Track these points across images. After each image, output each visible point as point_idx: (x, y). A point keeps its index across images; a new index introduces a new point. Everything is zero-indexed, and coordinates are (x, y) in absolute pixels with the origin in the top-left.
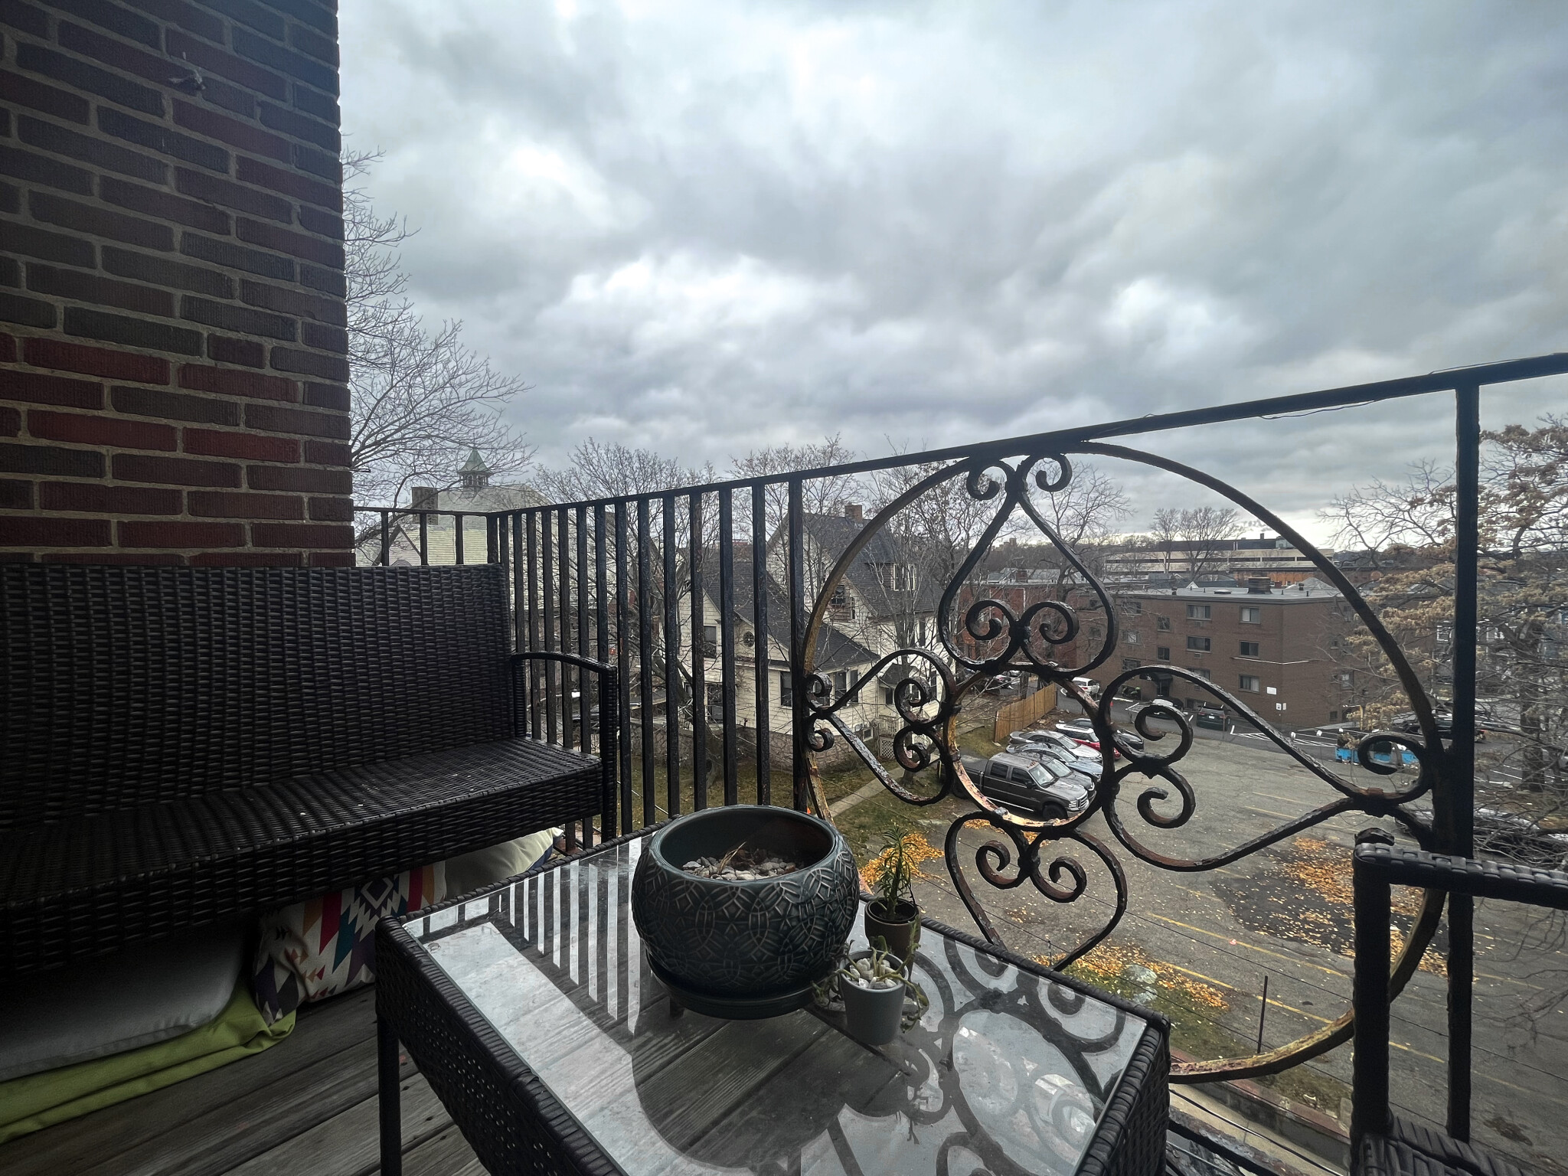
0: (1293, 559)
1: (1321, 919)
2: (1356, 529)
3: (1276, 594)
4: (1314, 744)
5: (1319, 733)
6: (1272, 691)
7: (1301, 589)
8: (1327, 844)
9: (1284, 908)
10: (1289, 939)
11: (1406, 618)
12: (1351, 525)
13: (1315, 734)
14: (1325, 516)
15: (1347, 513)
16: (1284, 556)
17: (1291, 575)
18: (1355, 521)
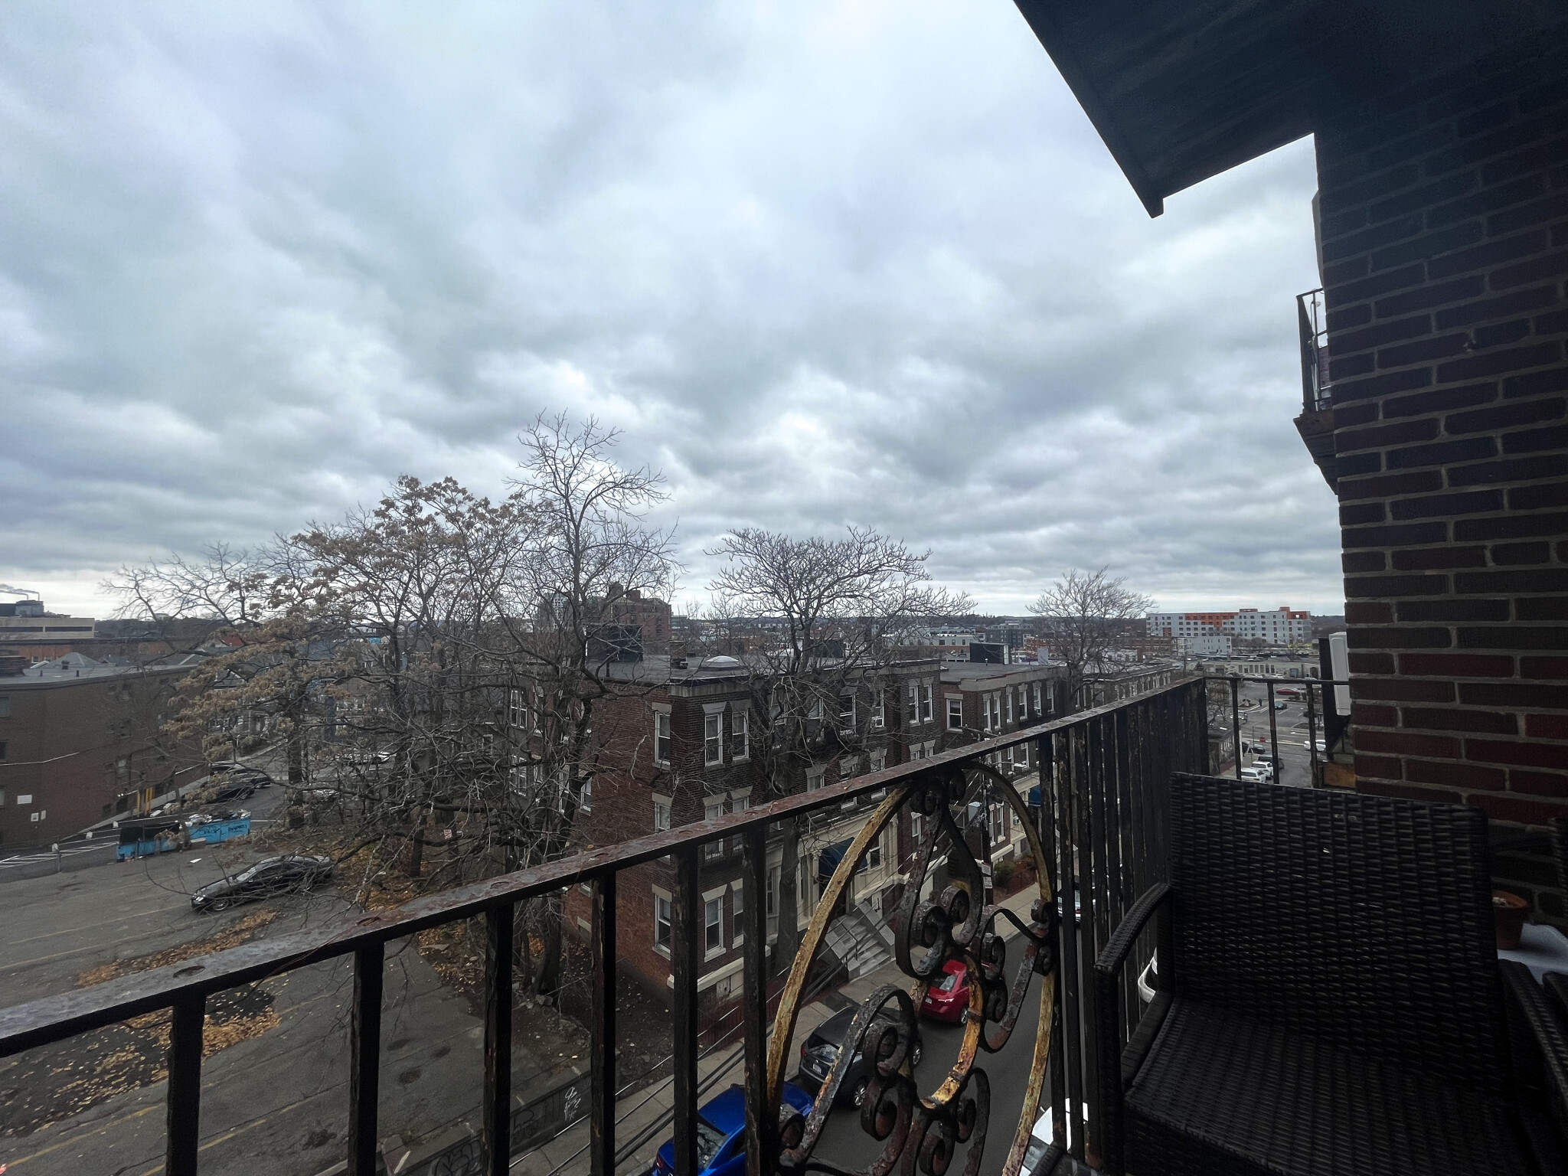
0: (40, 629)
1: (123, 1056)
2: (146, 603)
3: (32, 676)
4: (84, 849)
5: (90, 835)
6: (25, 799)
7: (65, 668)
8: (119, 964)
9: (72, 1074)
10: (87, 1108)
11: (228, 699)
12: (141, 598)
13: (84, 836)
14: (110, 587)
15: (137, 584)
16: (27, 625)
17: (39, 649)
18: (145, 595)
